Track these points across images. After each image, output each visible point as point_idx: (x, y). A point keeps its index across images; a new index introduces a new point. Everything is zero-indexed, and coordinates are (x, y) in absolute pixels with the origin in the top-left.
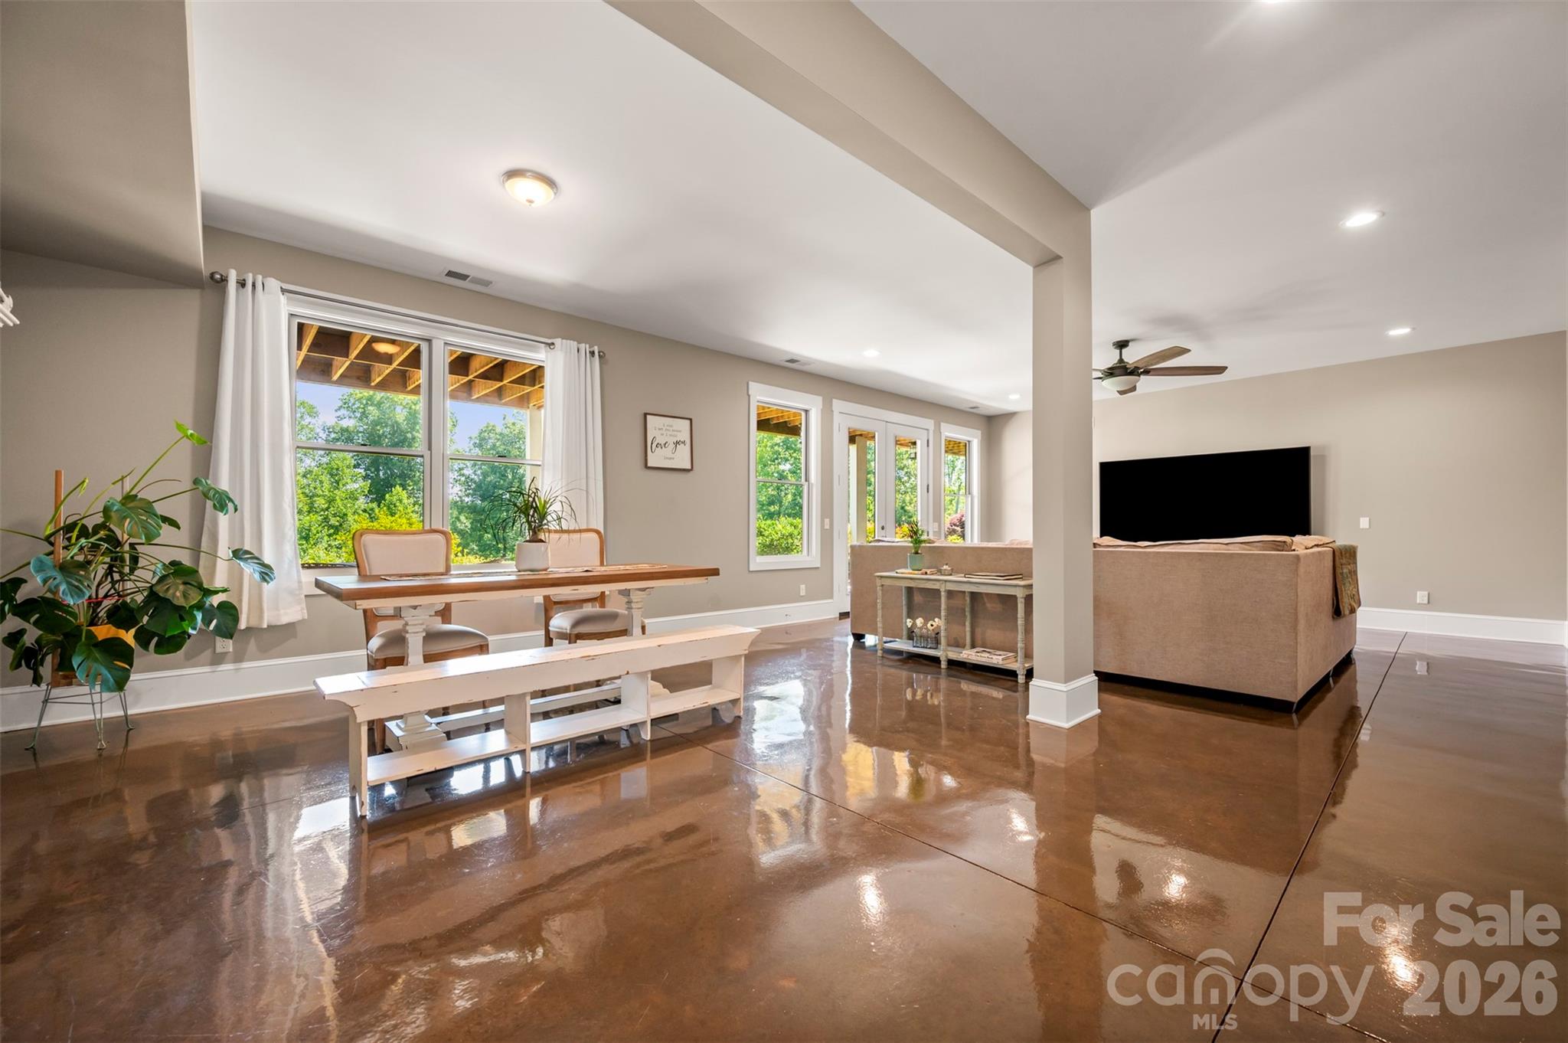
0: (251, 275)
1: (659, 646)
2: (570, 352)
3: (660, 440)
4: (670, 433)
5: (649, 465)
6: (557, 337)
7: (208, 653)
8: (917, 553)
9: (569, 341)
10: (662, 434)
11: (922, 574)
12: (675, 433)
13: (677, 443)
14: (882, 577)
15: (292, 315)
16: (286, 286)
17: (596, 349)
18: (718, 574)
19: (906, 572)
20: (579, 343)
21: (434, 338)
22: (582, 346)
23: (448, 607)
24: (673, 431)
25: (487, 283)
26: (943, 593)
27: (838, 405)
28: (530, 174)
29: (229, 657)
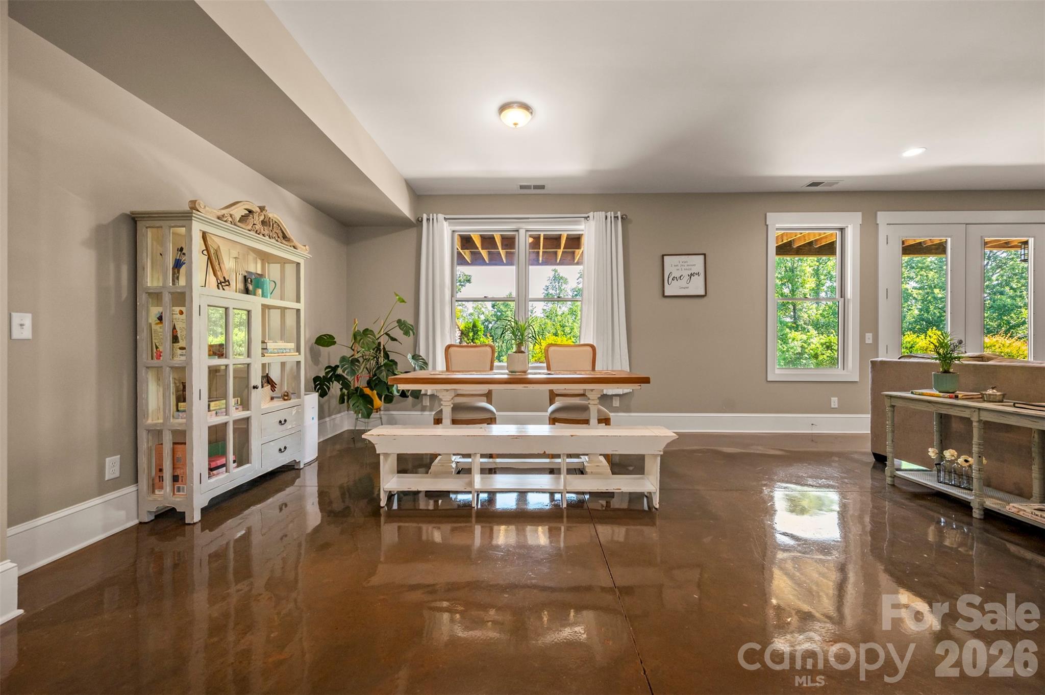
0: (431, 215)
1: (572, 436)
2: (600, 221)
3: (676, 274)
4: (685, 268)
5: (666, 294)
6: (590, 212)
7: (420, 405)
8: (946, 372)
9: (598, 212)
10: (678, 270)
11: (951, 398)
12: (690, 267)
13: (692, 275)
14: (891, 397)
15: (454, 231)
16: (447, 217)
17: (619, 214)
18: (649, 382)
19: (931, 393)
20: (606, 212)
21: (520, 228)
22: (609, 214)
23: (490, 392)
24: (687, 265)
25: (543, 187)
26: (975, 424)
27: (883, 217)
28: (516, 105)
29: (428, 408)
